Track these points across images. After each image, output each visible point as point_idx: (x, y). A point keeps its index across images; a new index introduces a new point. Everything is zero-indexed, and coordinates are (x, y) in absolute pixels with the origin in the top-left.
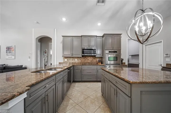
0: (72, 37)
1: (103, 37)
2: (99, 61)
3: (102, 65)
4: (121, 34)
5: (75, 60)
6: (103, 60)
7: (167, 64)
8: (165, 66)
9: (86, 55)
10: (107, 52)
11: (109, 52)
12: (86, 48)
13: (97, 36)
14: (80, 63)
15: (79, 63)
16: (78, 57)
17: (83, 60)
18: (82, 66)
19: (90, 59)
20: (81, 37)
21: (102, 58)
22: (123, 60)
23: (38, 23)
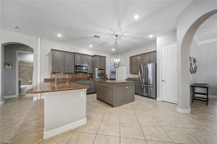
0: (63, 53)
1: (93, 56)
2: (90, 77)
3: (93, 79)
4: (106, 57)
5: (66, 76)
6: (93, 75)
7: (128, 78)
8: (127, 79)
9: (78, 71)
10: (97, 69)
11: (98, 69)
12: (78, 65)
13: (88, 55)
14: (72, 78)
15: (70, 78)
16: (69, 73)
17: (74, 76)
18: (77, 81)
19: (81, 75)
20: (74, 54)
21: (92, 74)
22: (107, 75)
23: (17, 27)
